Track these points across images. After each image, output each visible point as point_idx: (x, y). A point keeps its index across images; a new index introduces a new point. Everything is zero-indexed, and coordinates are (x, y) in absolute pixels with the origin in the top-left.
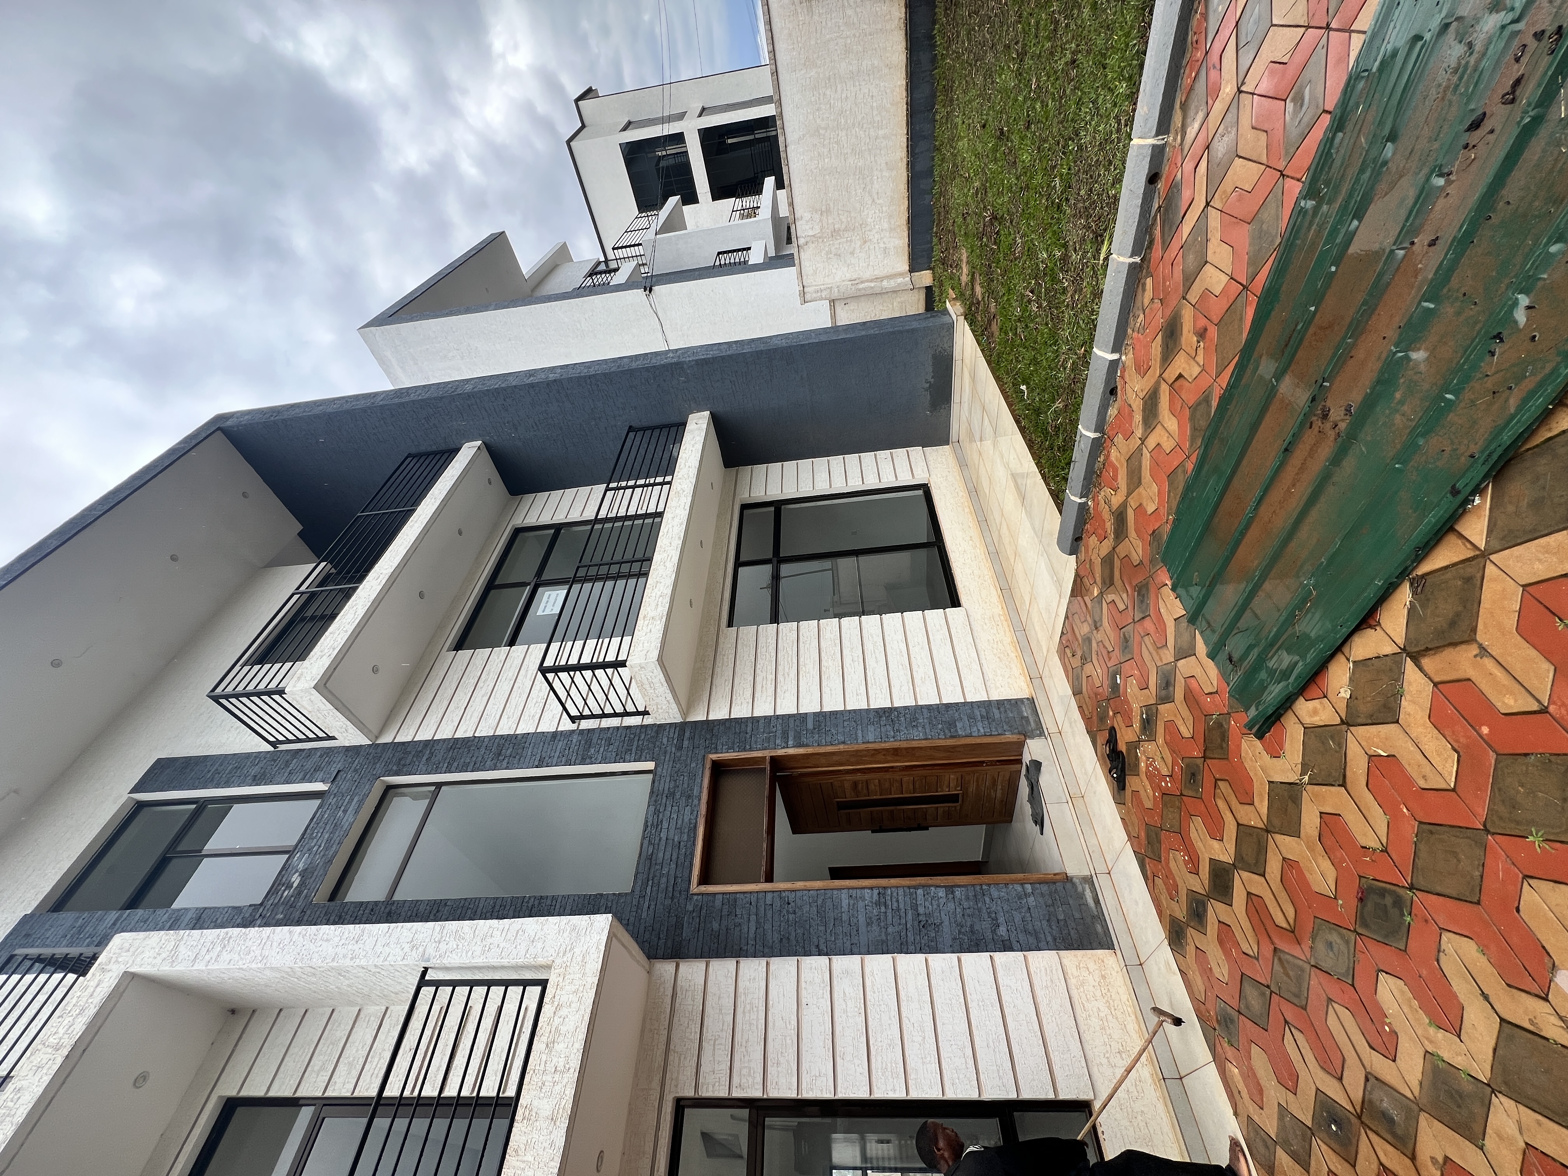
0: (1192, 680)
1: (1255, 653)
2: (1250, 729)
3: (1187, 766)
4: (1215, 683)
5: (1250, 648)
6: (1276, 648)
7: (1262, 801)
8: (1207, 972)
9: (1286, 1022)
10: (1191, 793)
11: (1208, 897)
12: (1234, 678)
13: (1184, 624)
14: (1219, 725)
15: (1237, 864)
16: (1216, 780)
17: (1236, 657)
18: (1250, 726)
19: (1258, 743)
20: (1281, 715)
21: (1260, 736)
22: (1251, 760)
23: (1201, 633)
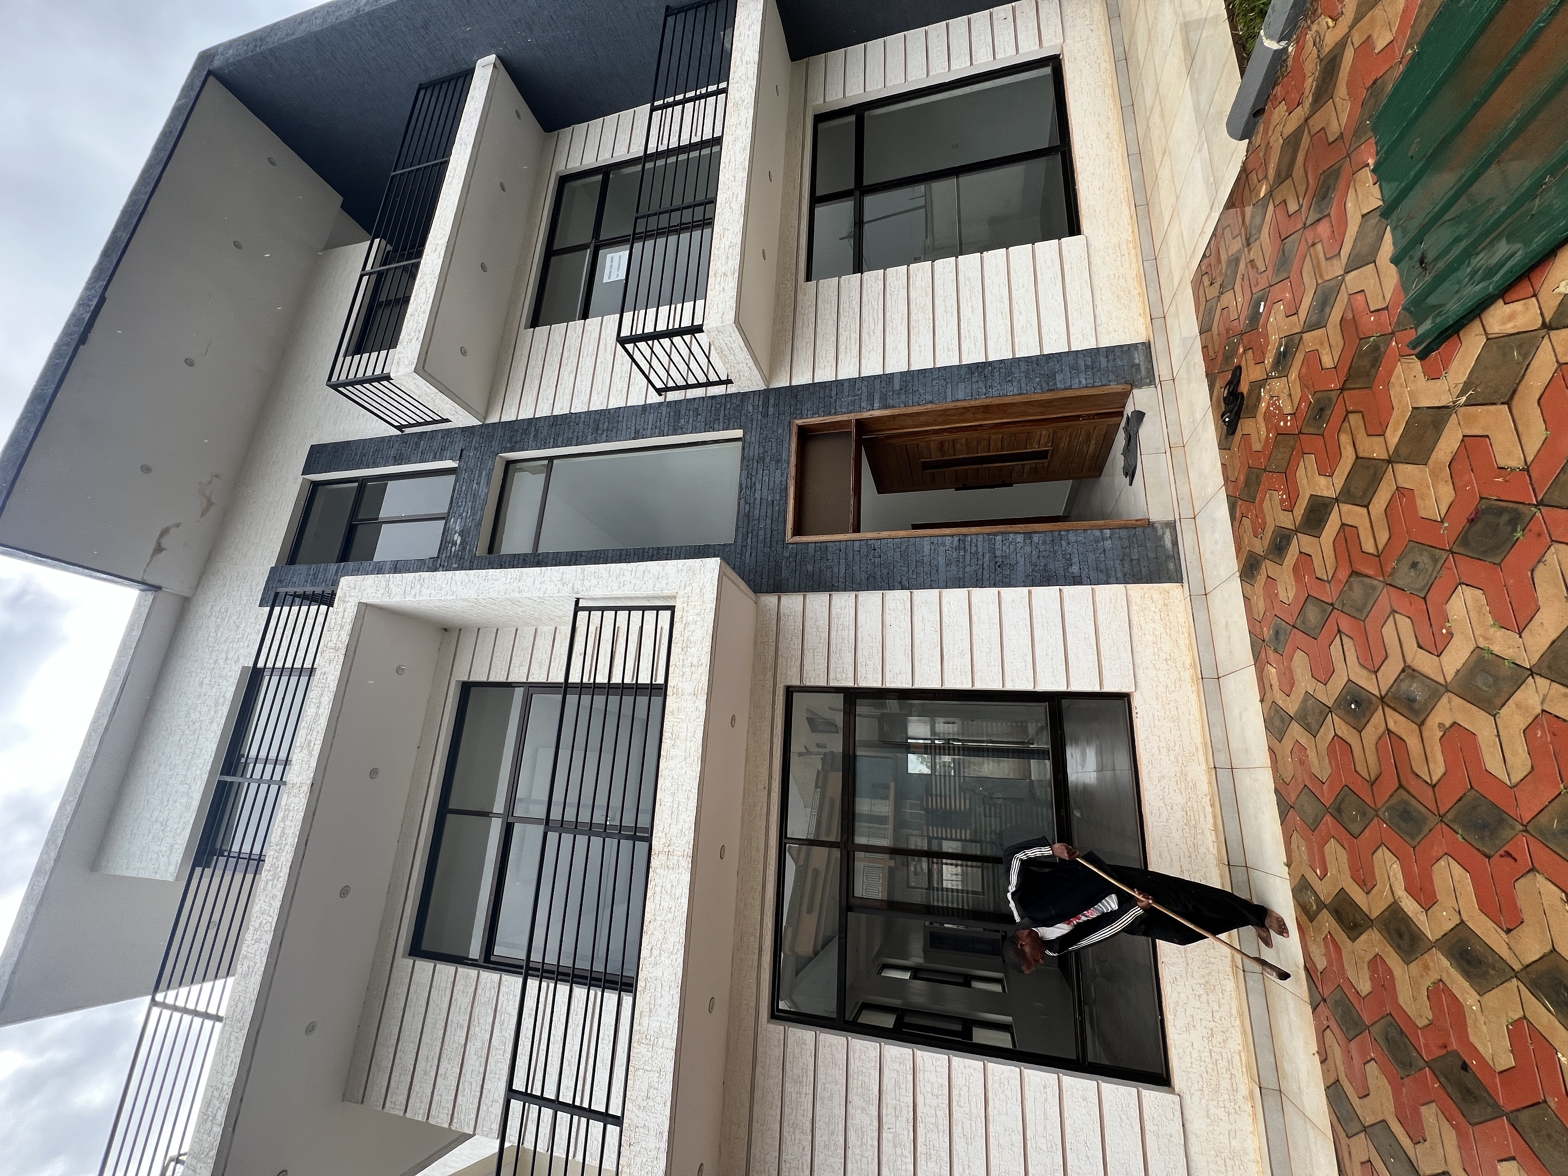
0: (1360, 297)
1: (1463, 244)
2: (1414, 348)
3: (1318, 401)
4: (1388, 296)
5: (1457, 240)
6: (1494, 235)
7: (1395, 430)
9: (1339, 631)
10: (1311, 431)
11: (1296, 531)
12: (1416, 288)
13: (1374, 220)
14: (1376, 348)
15: (1340, 498)
16: (1348, 412)
17: (1430, 256)
18: (1414, 345)
19: (1417, 365)
20: (1463, 326)
21: (1422, 356)
22: (1401, 385)
23: (1393, 230)
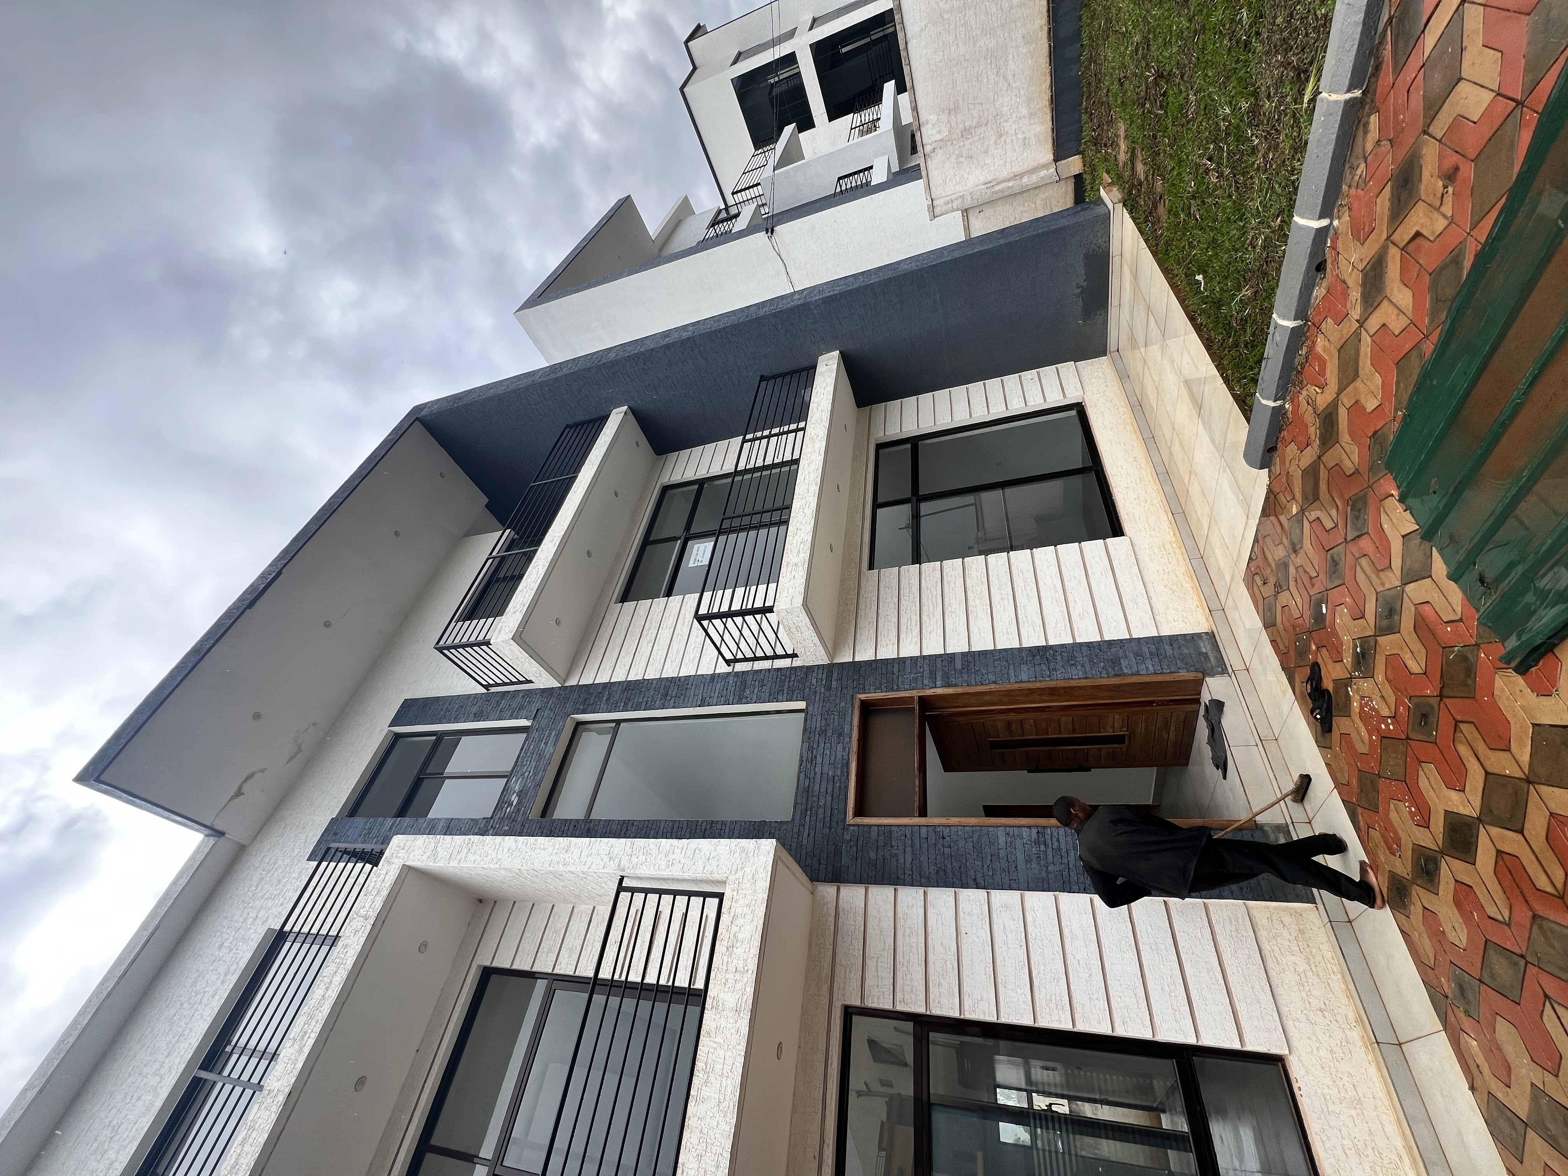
0: (1426, 607)
1: (1519, 570)
2: (1508, 663)
3: (1417, 706)
4: (1459, 610)
5: (1511, 566)
6: (1552, 562)
7: (1522, 746)
8: (1437, 935)
9: (1546, 996)
10: (1420, 737)
11: (1442, 853)
12: (1487, 603)
13: (1417, 541)
14: (1463, 658)
15: (1483, 818)
16: (1457, 722)
17: (1490, 576)
18: (1507, 659)
19: (1519, 679)
20: (1555, 645)
21: (1522, 669)
22: (1508, 699)
23: (1441, 551)
